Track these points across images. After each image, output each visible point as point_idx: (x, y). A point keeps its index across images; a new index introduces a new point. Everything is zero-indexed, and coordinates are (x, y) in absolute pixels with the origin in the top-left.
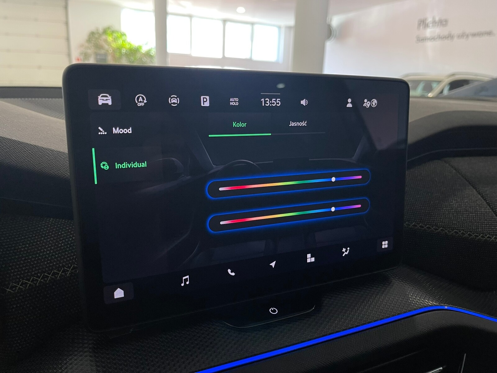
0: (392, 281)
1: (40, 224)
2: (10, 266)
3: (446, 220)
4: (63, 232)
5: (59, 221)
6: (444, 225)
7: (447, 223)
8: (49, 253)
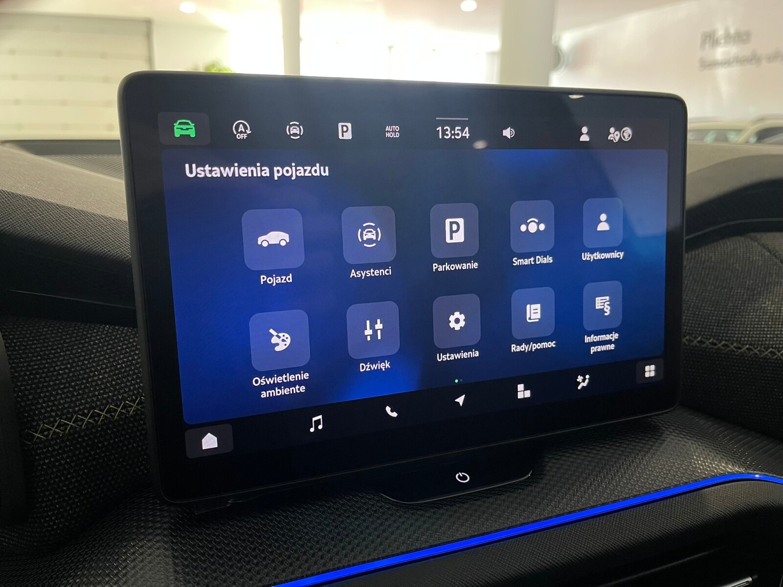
0: (663, 433)
1: (90, 334)
2: (40, 397)
3: (755, 333)
4: (125, 345)
5: (118, 330)
6: (752, 341)
7: (756, 337)
8: (103, 378)
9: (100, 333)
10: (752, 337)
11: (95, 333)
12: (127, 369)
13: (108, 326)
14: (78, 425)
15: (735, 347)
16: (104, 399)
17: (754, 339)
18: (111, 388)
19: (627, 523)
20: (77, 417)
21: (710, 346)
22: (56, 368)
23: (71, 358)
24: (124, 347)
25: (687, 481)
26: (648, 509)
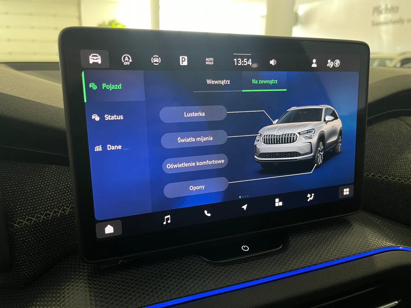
0: (352, 225)
1: (44, 170)
2: (17, 205)
3: (402, 171)
4: (64, 176)
5: (60, 168)
6: (401, 175)
7: (403, 173)
8: (51, 194)
9: (50, 170)
10: (401, 173)
11: (47, 169)
12: (65, 189)
13: (54, 166)
14: (38, 220)
15: (391, 178)
16: (52, 205)
17: (402, 174)
18: (56, 200)
19: (333, 274)
20: (37, 215)
21: (378, 178)
22: (26, 189)
23: (34, 183)
24: (63, 177)
25: (365, 251)
26: (344, 266)
